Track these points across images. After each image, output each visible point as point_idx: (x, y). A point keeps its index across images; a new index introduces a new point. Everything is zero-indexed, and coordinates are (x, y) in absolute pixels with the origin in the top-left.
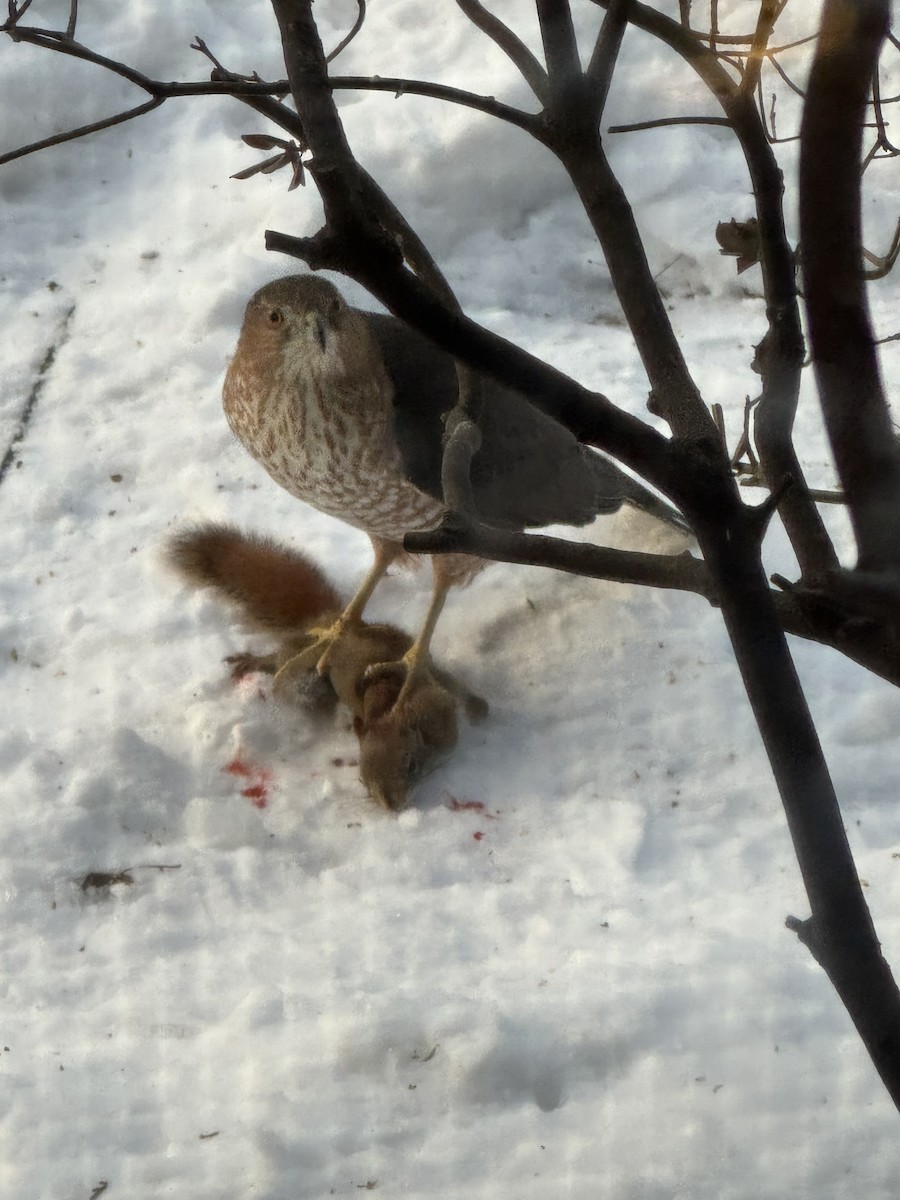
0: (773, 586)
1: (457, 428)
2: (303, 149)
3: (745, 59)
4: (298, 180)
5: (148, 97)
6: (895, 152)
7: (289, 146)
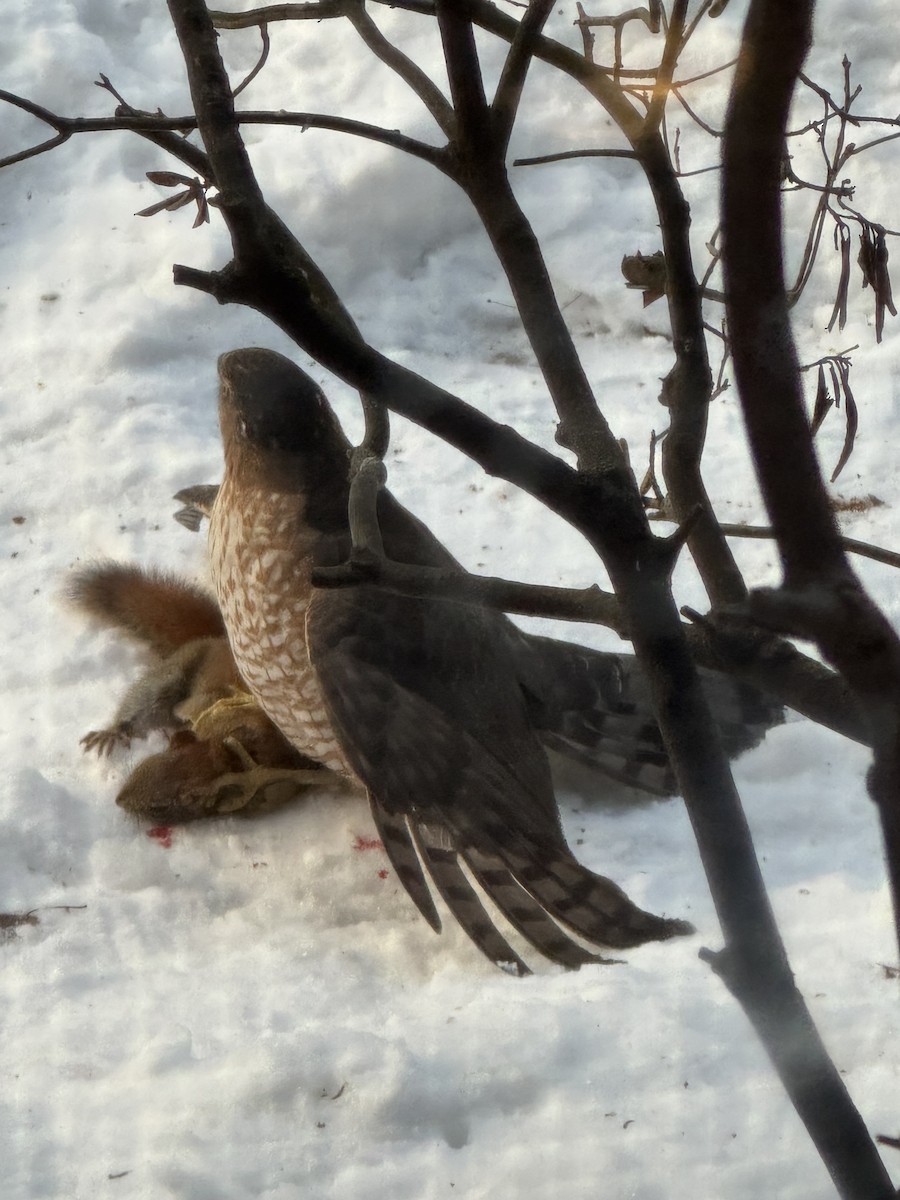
0: (684, 619)
1: (363, 465)
2: (207, 186)
3: (650, 93)
4: (203, 217)
5: (53, 133)
6: (802, 185)
7: (193, 183)
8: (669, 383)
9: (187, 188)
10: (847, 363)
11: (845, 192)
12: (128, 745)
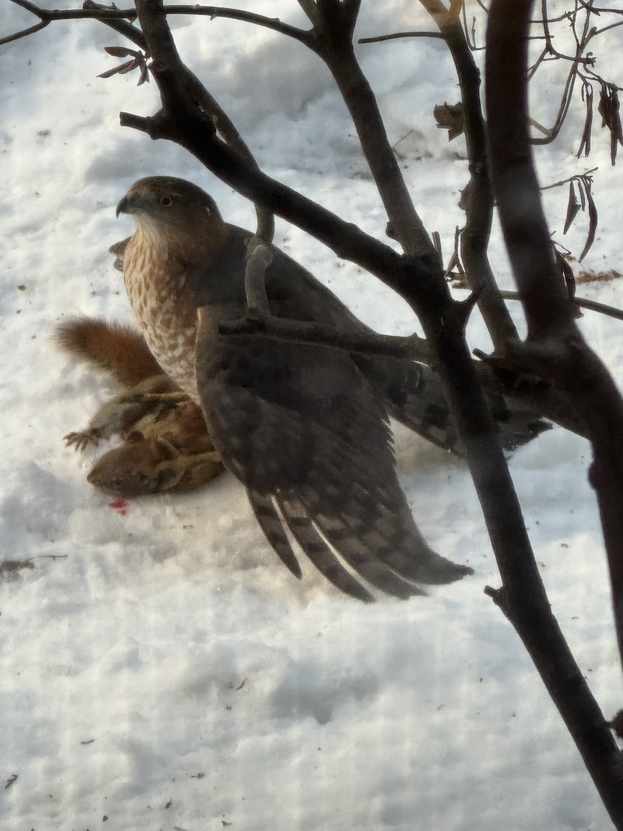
0: (474, 357)
1: (255, 250)
2: (147, 57)
4: (144, 78)
5: (37, 21)
6: (559, 56)
7: (138, 55)
8: (465, 194)
9: (134, 58)
10: (590, 180)
11: (589, 61)
12: (97, 444)
